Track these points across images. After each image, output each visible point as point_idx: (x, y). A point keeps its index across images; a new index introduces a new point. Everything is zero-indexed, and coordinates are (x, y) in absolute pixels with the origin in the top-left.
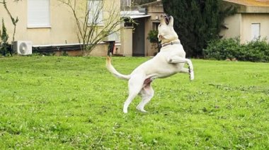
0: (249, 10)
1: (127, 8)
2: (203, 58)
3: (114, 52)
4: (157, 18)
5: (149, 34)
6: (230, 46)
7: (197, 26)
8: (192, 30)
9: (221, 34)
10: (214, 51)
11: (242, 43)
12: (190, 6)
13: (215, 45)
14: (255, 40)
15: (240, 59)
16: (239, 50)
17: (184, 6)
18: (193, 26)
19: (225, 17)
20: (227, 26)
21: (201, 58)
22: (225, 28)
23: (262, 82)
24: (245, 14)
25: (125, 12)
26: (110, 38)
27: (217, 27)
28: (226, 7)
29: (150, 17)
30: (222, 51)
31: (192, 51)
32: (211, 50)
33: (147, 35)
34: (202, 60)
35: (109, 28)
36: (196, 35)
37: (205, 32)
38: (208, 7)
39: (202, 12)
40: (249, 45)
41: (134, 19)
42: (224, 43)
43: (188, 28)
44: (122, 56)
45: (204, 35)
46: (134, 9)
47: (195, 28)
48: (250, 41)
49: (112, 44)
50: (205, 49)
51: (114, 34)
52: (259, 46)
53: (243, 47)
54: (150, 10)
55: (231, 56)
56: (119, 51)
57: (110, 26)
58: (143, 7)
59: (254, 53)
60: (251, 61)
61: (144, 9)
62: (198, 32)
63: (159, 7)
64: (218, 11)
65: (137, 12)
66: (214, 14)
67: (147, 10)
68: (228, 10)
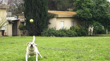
0: (59, 16)
1: (9, 16)
2: (41, 36)
3: (4, 35)
4: (22, 20)
5: (19, 27)
6: (52, 31)
7: (39, 23)
8: (36, 25)
9: (48, 26)
10: (46, 33)
11: (57, 29)
12: (35, 15)
13: (46, 30)
14: (62, 28)
15: (56, 36)
16: (56, 32)
17: (33, 15)
18: (37, 23)
19: (50, 19)
20: (51, 23)
21: (40, 36)
22: (50, 24)
23: (63, 46)
24: (58, 18)
25: (8, 18)
26: (2, 29)
27: (47, 23)
28: (50, 15)
29: (19, 20)
30: (49, 33)
31: (36, 33)
32: (44, 32)
33: (18, 27)
34: (41, 37)
35: (2, 25)
36: (38, 27)
37: (42, 25)
38: (43, 15)
39: (40, 17)
40: (60, 30)
41: (12, 21)
42: (50, 30)
43: (35, 24)
44: (7, 36)
45: (42, 27)
46: (12, 16)
47: (38, 24)
48: (60, 28)
49: (3, 31)
50: (42, 32)
51: (4, 27)
52: (64, 31)
53: (57, 31)
54: (19, 17)
55: (53, 35)
56: (6, 34)
57: (2, 24)
58: (16, 16)
59: (62, 33)
60: (60, 37)
61: (17, 17)
62: (39, 25)
63: (23, 16)
64: (47, 17)
65: (14, 18)
66: (45, 18)
67: (18, 17)
68: (51, 16)
